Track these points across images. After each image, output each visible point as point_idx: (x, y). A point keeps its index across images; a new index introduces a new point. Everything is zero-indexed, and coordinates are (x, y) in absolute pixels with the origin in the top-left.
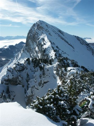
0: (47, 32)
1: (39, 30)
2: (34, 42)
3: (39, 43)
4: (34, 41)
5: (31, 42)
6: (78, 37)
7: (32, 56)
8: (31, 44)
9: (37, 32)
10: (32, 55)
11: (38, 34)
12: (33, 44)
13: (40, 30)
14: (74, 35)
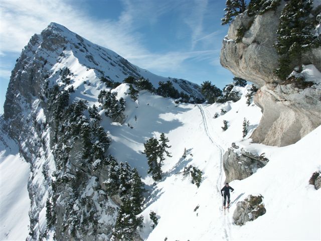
0: (82, 51)
1: (49, 52)
2: (34, 95)
3: (47, 87)
4: (31, 94)
5: (23, 98)
6: (184, 82)
7: (26, 150)
8: (23, 106)
9: (41, 58)
10: (23, 144)
11: (46, 62)
12: (28, 104)
13: (53, 50)
14: (171, 77)
